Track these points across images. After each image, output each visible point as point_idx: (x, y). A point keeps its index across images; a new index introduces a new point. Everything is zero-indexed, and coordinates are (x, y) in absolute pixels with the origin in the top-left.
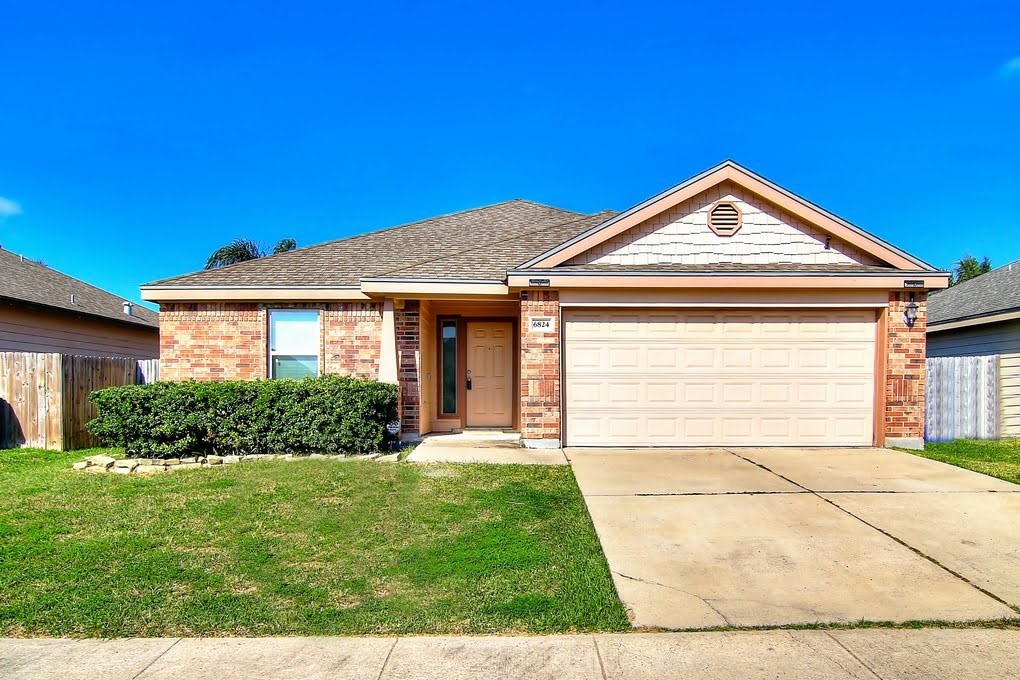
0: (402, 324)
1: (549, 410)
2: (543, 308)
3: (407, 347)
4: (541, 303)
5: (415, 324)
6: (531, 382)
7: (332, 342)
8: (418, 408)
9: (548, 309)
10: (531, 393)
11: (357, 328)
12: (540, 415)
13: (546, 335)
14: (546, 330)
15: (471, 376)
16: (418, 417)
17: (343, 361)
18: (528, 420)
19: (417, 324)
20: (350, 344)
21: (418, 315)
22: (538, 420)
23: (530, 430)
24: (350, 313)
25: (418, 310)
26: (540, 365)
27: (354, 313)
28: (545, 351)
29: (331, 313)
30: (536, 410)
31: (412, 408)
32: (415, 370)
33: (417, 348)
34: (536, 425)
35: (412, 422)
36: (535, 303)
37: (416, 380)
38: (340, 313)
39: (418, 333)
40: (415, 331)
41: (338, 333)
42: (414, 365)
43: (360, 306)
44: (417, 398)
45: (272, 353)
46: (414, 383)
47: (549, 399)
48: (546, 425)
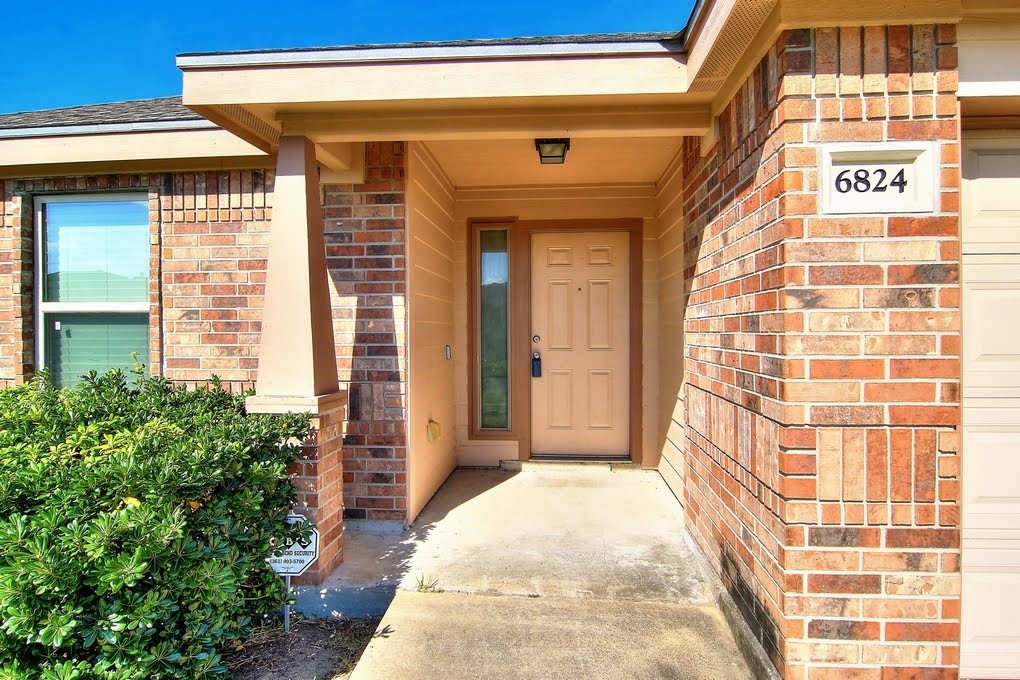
0: (358, 224)
1: (914, 563)
2: (885, 106)
3: (372, 289)
4: (878, 81)
5: (392, 224)
6: (829, 438)
7: (180, 278)
8: (402, 454)
9: (908, 104)
10: (828, 484)
11: (243, 239)
12: (871, 584)
13: (901, 227)
14: (893, 202)
15: (541, 347)
16: (402, 478)
17: (207, 324)
18: (814, 605)
19: (399, 225)
20: (224, 281)
21: (400, 199)
22: (858, 607)
23: (825, 645)
24: (224, 198)
25: (402, 186)
26: (872, 368)
27: (235, 198)
28: (897, 299)
29: (178, 200)
30: (855, 560)
31: (385, 453)
32: (393, 351)
33: (401, 289)
34: (850, 631)
35: (387, 491)
36: (850, 83)
37: (394, 377)
38: (201, 200)
39: (401, 250)
40: (393, 242)
41: (193, 250)
42: (389, 337)
43: (248, 180)
44: (400, 425)
45: (44, 307)
46: (391, 386)
47: (910, 516)
48: (899, 632)
